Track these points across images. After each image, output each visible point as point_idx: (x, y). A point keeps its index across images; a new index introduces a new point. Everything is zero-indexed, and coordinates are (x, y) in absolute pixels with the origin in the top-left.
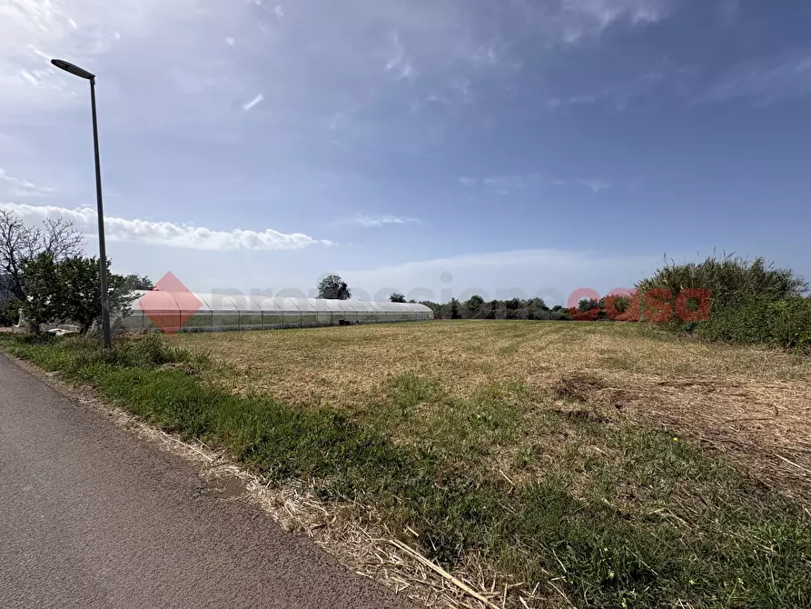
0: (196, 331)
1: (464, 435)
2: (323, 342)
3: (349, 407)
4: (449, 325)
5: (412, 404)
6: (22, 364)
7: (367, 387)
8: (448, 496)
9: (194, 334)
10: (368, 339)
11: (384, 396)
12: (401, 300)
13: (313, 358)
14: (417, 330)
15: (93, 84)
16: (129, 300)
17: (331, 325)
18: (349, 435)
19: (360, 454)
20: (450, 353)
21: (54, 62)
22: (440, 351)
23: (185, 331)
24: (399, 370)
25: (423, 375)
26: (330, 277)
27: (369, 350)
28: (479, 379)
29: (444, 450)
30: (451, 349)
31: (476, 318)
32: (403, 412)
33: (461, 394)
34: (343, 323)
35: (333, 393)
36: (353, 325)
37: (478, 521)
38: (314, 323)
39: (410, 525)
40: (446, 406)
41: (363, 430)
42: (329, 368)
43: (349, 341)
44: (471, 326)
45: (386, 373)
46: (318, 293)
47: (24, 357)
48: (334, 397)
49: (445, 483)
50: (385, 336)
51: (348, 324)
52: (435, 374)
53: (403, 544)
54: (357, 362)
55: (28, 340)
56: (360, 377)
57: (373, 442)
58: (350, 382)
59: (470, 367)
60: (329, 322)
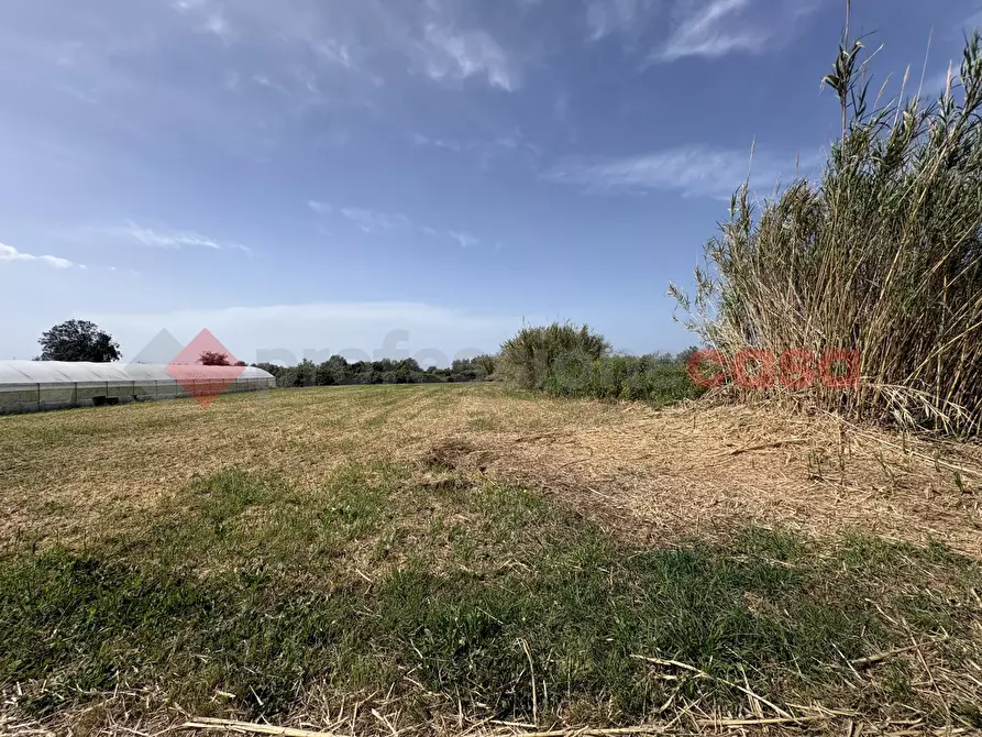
1: (311, 538)
2: (49, 438)
3: (109, 541)
4: (298, 396)
5: (233, 513)
7: (151, 502)
8: (283, 625)
10: (155, 425)
11: (185, 509)
13: (26, 468)
14: (247, 404)
17: (74, 406)
18: (105, 587)
19: (129, 613)
20: (298, 433)
22: (283, 432)
24: (216, 465)
25: (256, 468)
26: (71, 323)
27: (155, 442)
28: (337, 462)
29: (280, 565)
30: (300, 428)
31: (337, 384)
32: (218, 527)
33: (312, 486)
34: (100, 401)
35: (73, 523)
36: (124, 402)
37: (325, 641)
38: (28, 405)
39: (220, 688)
40: (290, 505)
41: (138, 572)
42: (66, 481)
43: (114, 432)
44: (330, 395)
45: (190, 474)
46: (39, 350)
48: (75, 531)
49: (280, 609)
50: (192, 418)
51: (113, 402)
52: (275, 464)
53: (208, 720)
54: (134, 464)
56: (136, 488)
57: (159, 586)
58: (116, 499)
59: (326, 448)
60: (69, 401)
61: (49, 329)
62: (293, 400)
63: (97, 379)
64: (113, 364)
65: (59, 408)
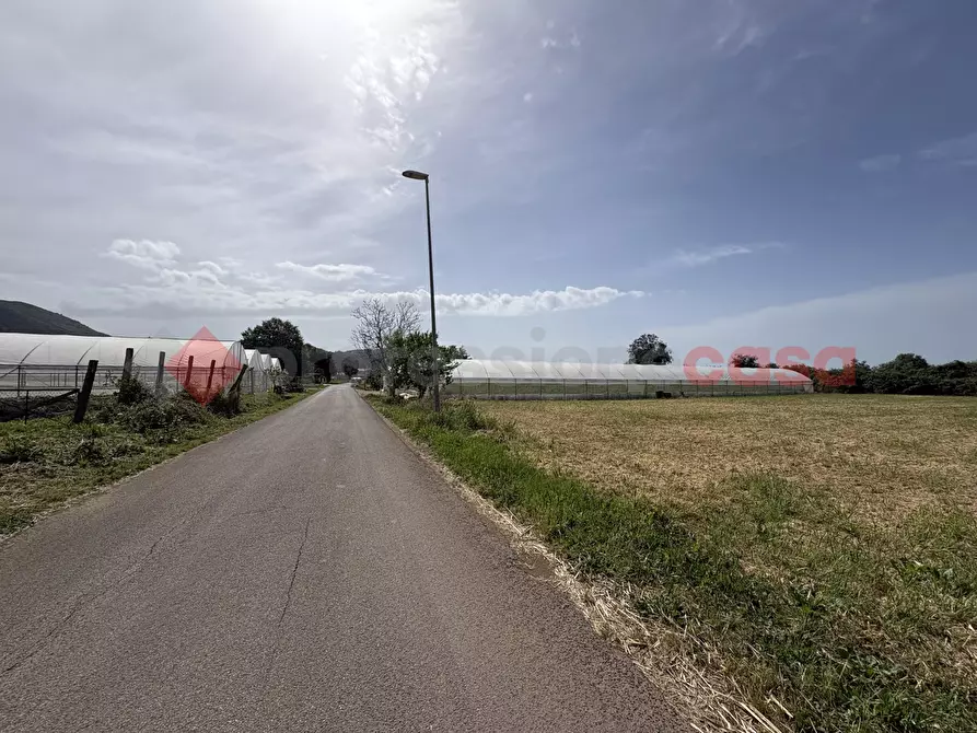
0: (501, 399)
1: (884, 589)
2: (636, 419)
3: (673, 506)
5: (774, 519)
6: (386, 420)
7: (700, 482)
8: (850, 679)
9: (501, 403)
10: (699, 418)
11: (727, 499)
12: (750, 363)
13: (623, 437)
14: (782, 409)
15: (427, 182)
16: (451, 368)
17: (645, 397)
18: (674, 542)
19: (692, 570)
20: (848, 449)
21: (404, 174)
22: (827, 444)
23: (493, 399)
24: (750, 465)
25: (795, 478)
26: (643, 336)
27: (700, 432)
28: (917, 500)
29: (839, 601)
30: (852, 443)
31: (906, 393)
32: (760, 528)
33: (869, 515)
34: (661, 395)
35: (650, 484)
36: (675, 397)
38: (623, 394)
39: (776, 695)
40: (844, 534)
41: (694, 539)
42: (644, 451)
43: (671, 420)
44: (896, 406)
45: (728, 467)
46: (627, 357)
47: (388, 416)
48: (652, 489)
49: (844, 656)
51: (668, 396)
52: (819, 480)
54: (684, 448)
55: (389, 402)
56: (687, 469)
57: (711, 560)
58: (674, 473)
59: (894, 476)
60: (642, 394)
61: (632, 342)
62: (838, 409)
63: (657, 378)
64: (668, 366)
65: (637, 398)
